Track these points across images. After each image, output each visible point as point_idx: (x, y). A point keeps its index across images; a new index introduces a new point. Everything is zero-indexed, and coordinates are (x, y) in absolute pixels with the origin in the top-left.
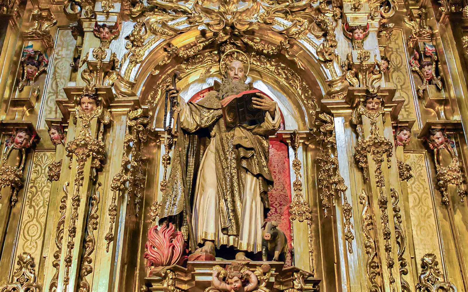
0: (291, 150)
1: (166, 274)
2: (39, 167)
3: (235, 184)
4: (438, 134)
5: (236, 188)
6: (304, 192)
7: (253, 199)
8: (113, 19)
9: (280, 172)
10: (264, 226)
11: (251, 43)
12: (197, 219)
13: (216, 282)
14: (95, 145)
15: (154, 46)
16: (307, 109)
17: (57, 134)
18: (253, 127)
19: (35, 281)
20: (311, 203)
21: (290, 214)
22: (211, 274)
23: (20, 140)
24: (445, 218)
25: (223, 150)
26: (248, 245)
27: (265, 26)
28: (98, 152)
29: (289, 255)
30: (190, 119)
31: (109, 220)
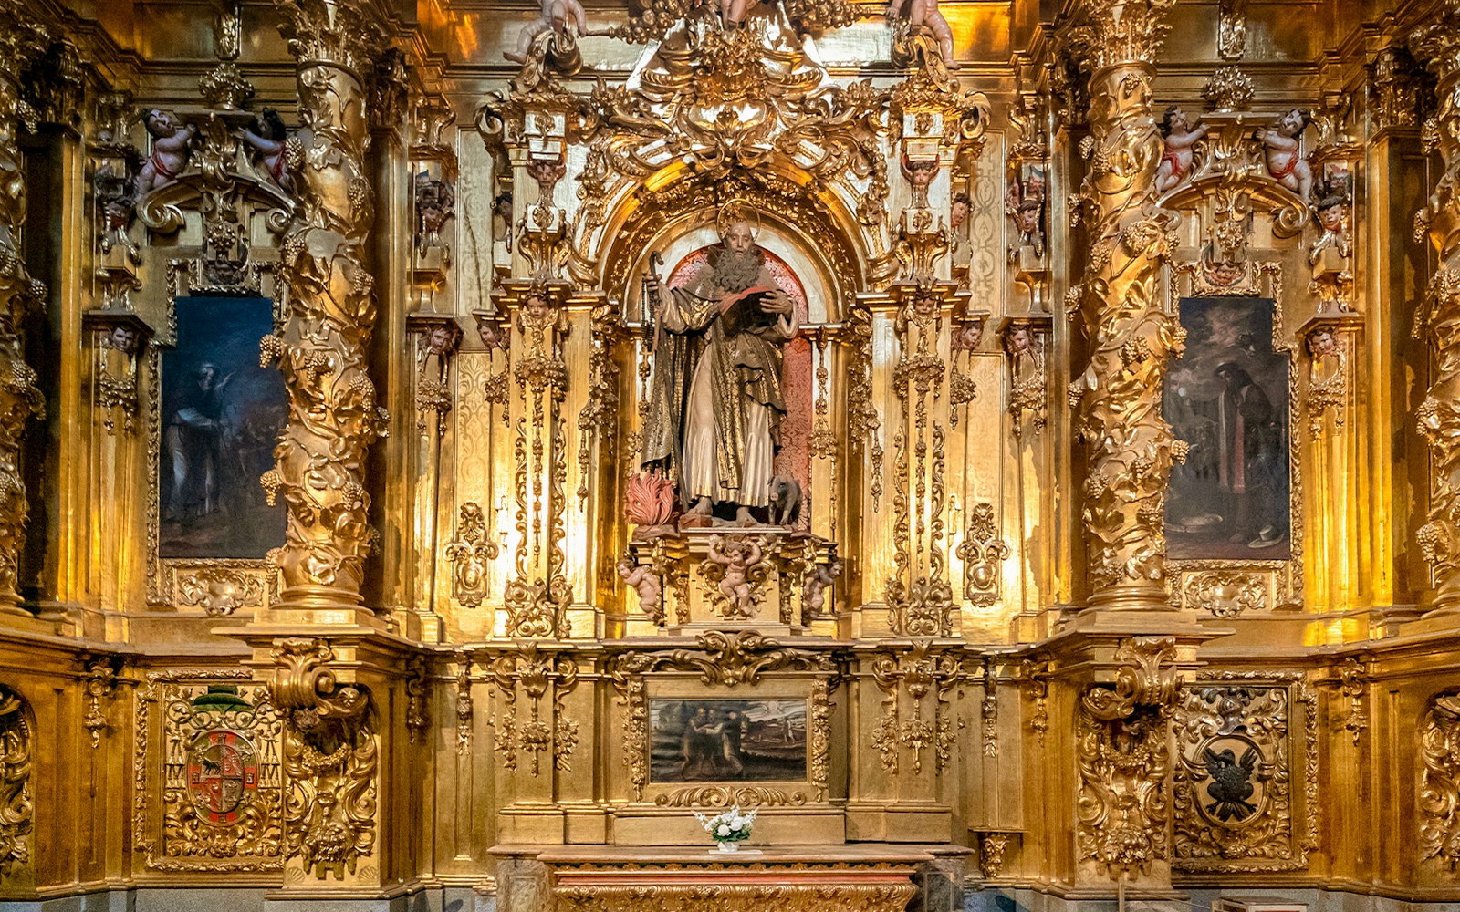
0: (815, 351)
1: (655, 542)
2: (468, 378)
3: (737, 420)
4: (1021, 333)
5: (738, 425)
6: (828, 417)
7: (760, 437)
8: (556, 147)
9: (798, 385)
10: (771, 482)
11: (763, 179)
12: (689, 466)
13: (713, 555)
14: (553, 369)
15: (620, 195)
16: (842, 286)
17: (490, 335)
18: (761, 329)
19: (486, 539)
20: (838, 431)
21: (809, 447)
22: (707, 545)
23: (438, 342)
24: (1012, 453)
25: (722, 368)
26: (753, 498)
27: (783, 156)
28: (559, 379)
29: (805, 502)
30: (676, 317)
31: (579, 470)
